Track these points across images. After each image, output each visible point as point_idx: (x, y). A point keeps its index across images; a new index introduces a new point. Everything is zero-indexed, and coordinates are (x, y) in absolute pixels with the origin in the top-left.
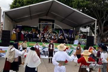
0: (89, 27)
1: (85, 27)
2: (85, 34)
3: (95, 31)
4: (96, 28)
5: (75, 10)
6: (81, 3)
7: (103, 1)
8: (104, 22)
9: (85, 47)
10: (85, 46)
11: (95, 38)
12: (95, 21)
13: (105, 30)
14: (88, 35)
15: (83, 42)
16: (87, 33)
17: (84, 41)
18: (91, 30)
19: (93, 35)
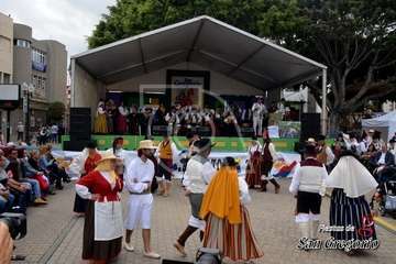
0: (306, 88)
1: (296, 88)
2: (297, 107)
3: (324, 98)
4: (326, 88)
5: (267, 41)
6: (282, 22)
7: (342, 15)
8: (347, 72)
9: (296, 144)
10: (297, 140)
11: (324, 117)
12: (321, 69)
13: (349, 95)
14: (305, 111)
15: (292, 130)
16: (302, 103)
17: (294, 127)
18: (312, 96)
19: (319, 110)
